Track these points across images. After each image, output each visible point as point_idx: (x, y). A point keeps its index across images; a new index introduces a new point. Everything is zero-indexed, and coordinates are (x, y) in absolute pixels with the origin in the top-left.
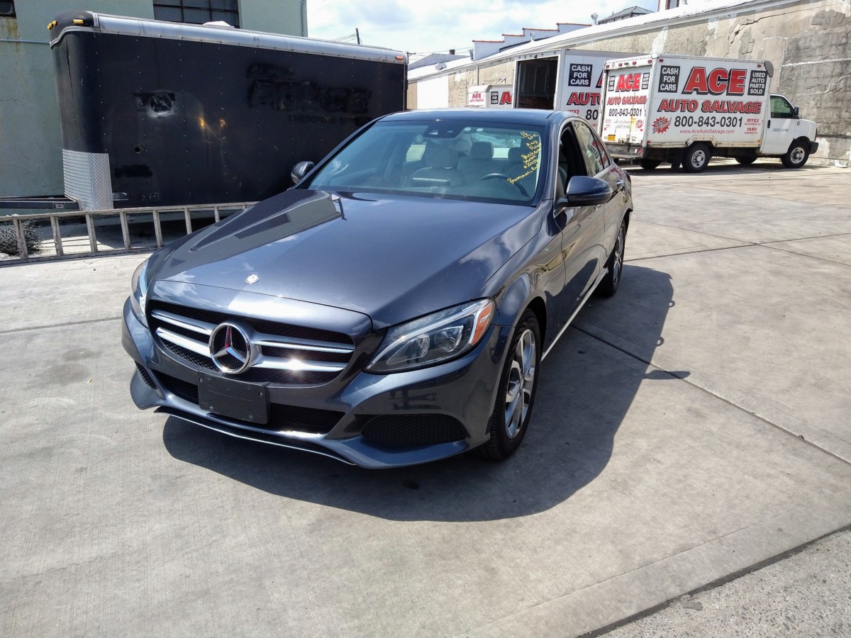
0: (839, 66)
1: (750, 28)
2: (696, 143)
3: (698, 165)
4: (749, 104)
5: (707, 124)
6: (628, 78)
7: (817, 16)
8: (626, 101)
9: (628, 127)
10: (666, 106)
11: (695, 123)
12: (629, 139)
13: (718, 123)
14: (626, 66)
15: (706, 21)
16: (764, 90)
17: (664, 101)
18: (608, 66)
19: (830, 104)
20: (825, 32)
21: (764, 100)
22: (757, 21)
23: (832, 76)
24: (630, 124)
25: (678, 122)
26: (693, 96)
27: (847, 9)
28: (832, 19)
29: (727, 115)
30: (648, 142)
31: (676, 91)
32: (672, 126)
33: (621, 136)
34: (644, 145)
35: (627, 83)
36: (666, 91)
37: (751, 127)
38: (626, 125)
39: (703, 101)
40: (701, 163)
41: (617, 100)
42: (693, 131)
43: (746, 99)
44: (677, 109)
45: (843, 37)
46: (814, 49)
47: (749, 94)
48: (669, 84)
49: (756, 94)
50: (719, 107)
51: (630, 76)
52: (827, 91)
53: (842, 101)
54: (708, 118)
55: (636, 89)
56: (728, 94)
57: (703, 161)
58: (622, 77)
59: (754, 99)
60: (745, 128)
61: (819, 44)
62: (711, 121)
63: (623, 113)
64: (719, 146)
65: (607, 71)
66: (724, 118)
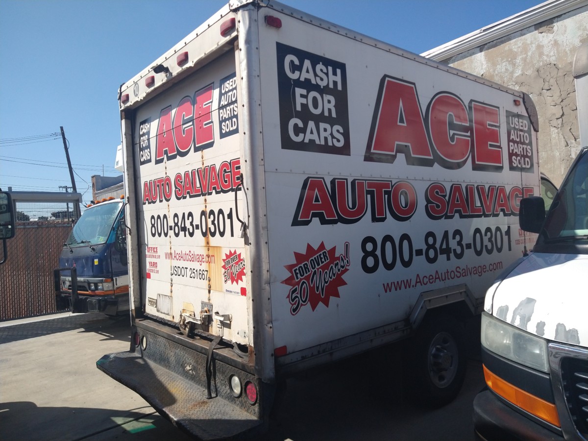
5: (447, 251)
10: (322, 203)
11: (419, 253)
13: (468, 246)
17: (310, 184)
25: (372, 257)
29: (483, 223)
32: (354, 273)
39: (426, 185)
41: (165, 189)
42: (419, 281)
43: (508, 180)
44: (360, 211)
47: (512, 168)
49: (523, 170)
56: (476, 168)
63: (182, 228)
66: (477, 231)
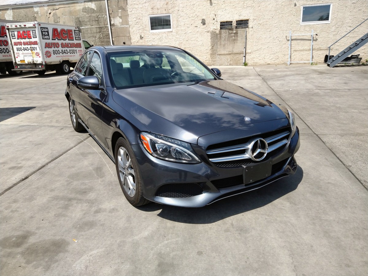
0: (98, 29)
1: (56, 12)
2: (63, 61)
3: (67, 71)
4: (77, 44)
5: (65, 53)
6: (23, 33)
7: (83, 9)
8: (25, 44)
9: (31, 56)
10: (48, 45)
11: (61, 52)
12: (34, 61)
13: (69, 52)
14: (20, 27)
15: (32, 7)
16: (80, 38)
17: (46, 43)
18: (8, 27)
19: (99, 43)
20: (89, 15)
21: (81, 42)
22: (58, 9)
23: (97, 33)
24: (32, 55)
25: (54, 53)
26: (56, 41)
27: (94, 7)
28: (90, 10)
29: (71, 49)
30: (45, 62)
31: (49, 39)
32: (52, 54)
33: (28, 60)
34: (44, 63)
35: (23, 35)
36: (45, 39)
37: (80, 53)
38: (30, 55)
39: (61, 43)
40: (68, 70)
41: (20, 44)
42: (61, 56)
43: (75, 42)
44: (52, 47)
45: (96, 18)
46: (87, 22)
47: (76, 40)
48: (46, 35)
49: (78, 40)
50: (67, 46)
51: (24, 32)
52: (97, 38)
53: (104, 42)
54: (65, 50)
55: (30, 38)
56: (69, 40)
57: (68, 69)
58: (19, 32)
59: (78, 42)
60: (78, 54)
61: (88, 20)
62: (66, 52)
63: (25, 49)
64: (72, 62)
65: (8, 29)
66: (70, 50)
